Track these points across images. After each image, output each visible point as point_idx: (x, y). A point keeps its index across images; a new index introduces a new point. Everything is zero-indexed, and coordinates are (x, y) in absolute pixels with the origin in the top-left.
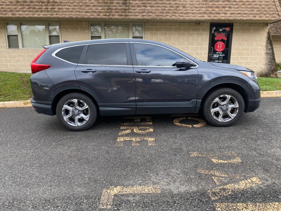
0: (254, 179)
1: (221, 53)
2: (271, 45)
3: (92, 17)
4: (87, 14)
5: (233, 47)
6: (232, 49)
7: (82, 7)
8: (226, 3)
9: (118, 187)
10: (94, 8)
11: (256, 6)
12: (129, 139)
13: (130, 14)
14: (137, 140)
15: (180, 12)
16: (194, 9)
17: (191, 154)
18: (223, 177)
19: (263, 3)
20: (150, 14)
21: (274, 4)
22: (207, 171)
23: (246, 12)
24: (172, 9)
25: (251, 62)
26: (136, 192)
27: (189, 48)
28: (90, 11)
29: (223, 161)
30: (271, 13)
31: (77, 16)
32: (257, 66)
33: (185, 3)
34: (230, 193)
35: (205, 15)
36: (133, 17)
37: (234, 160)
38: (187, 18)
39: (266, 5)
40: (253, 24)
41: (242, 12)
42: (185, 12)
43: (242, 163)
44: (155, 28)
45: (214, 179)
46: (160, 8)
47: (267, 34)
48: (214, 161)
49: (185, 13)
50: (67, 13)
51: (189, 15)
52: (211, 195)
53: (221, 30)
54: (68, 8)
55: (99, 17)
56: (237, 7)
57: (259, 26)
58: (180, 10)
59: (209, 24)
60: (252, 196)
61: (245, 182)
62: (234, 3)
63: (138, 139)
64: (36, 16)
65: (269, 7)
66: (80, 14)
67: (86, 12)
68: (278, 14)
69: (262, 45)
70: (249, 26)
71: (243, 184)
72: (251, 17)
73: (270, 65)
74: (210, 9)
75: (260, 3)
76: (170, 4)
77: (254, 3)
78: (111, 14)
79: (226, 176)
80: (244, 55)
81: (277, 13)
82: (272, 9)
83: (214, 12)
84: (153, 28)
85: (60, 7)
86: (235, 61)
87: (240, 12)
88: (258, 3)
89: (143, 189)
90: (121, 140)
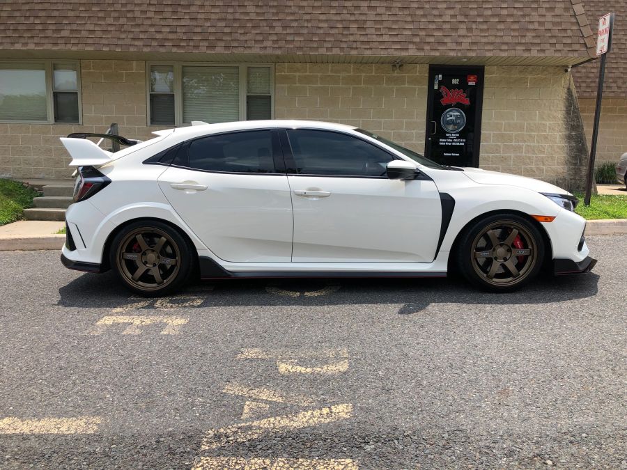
0: (341, 407)
1: (458, 135)
2: (577, 117)
3: (146, 50)
4: (136, 43)
5: (484, 121)
6: (482, 127)
7: (125, 28)
8: (460, 18)
9: (6, 419)
10: (152, 30)
11: (531, 27)
12: (126, 321)
13: (236, 44)
14: (143, 323)
15: (351, 38)
16: (383, 32)
17: (242, 353)
18: (270, 402)
19: (549, 18)
20: (282, 44)
21: (575, 21)
22: (244, 390)
23: (506, 39)
24: (332, 32)
25: (529, 158)
26: (36, 431)
27: (380, 122)
28: (142, 36)
29: (303, 369)
30: (569, 41)
31: (113, 48)
32: (544, 167)
33: (364, 18)
34: (255, 436)
35: (411, 46)
36: (241, 50)
37: (332, 368)
38: (368, 53)
39: (554, 23)
40: (530, 68)
41: (498, 40)
42: (362, 39)
43: (345, 373)
44: (299, 76)
45: (245, 407)
46: (305, 31)
47: (566, 90)
48: (283, 368)
49: (363, 42)
50: (90, 41)
51: (372, 45)
52: (205, 440)
53: (455, 81)
54: (92, 28)
55: (162, 50)
56: (485, 27)
57: (546, 72)
58: (352, 34)
59: (427, 67)
60: (303, 444)
61: (312, 414)
62: (479, 19)
63: (148, 321)
64: (18, 46)
65: (564, 27)
66: (120, 42)
67: (134, 39)
68: (585, 44)
69: (554, 117)
70: (520, 72)
71: (305, 417)
72: (519, 52)
73: (575, 164)
74: (422, 33)
75: (542, 19)
76: (327, 21)
77: (527, 19)
78: (191, 44)
79: (280, 400)
80: (511, 141)
81: (582, 42)
82: (569, 33)
83: (432, 40)
84: (295, 76)
85: (74, 27)
86: (491, 155)
87: (492, 39)
88: (537, 19)
89: (59, 426)
90: (107, 322)
